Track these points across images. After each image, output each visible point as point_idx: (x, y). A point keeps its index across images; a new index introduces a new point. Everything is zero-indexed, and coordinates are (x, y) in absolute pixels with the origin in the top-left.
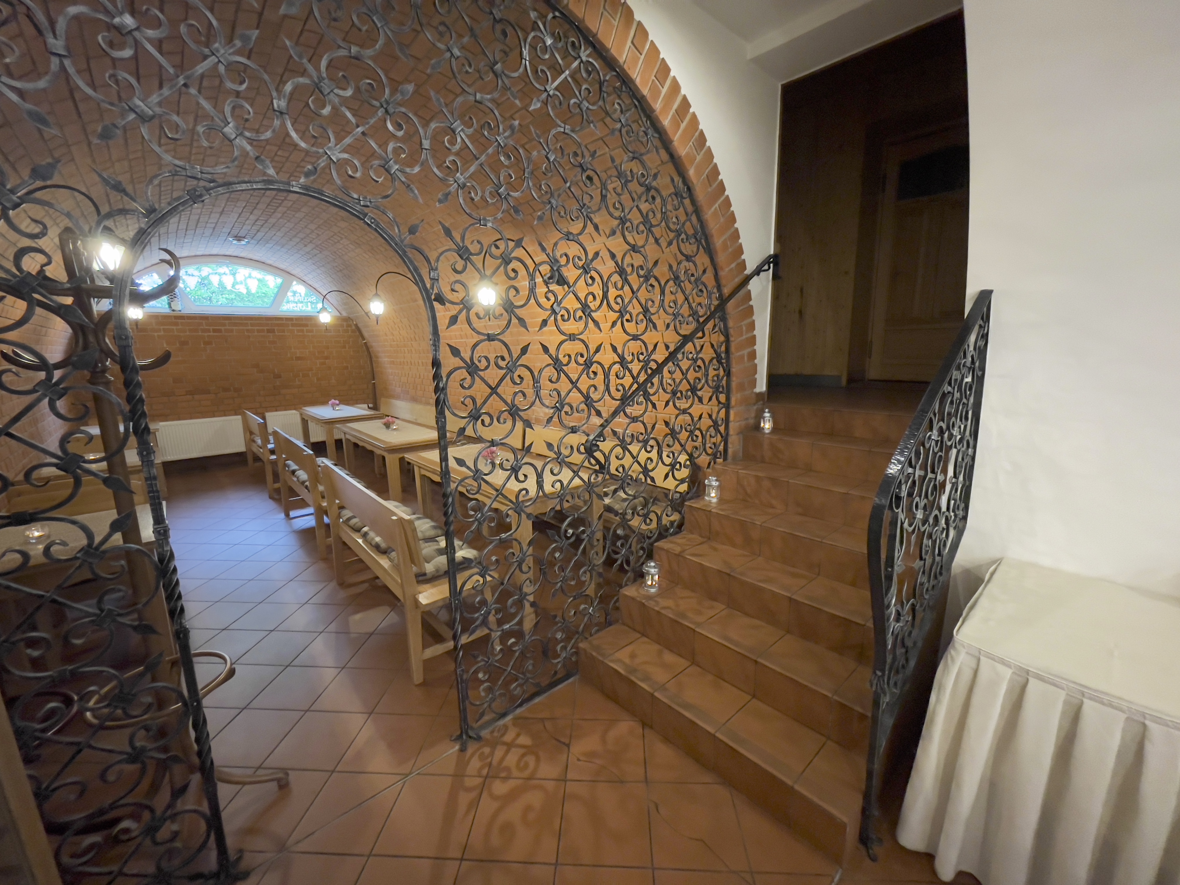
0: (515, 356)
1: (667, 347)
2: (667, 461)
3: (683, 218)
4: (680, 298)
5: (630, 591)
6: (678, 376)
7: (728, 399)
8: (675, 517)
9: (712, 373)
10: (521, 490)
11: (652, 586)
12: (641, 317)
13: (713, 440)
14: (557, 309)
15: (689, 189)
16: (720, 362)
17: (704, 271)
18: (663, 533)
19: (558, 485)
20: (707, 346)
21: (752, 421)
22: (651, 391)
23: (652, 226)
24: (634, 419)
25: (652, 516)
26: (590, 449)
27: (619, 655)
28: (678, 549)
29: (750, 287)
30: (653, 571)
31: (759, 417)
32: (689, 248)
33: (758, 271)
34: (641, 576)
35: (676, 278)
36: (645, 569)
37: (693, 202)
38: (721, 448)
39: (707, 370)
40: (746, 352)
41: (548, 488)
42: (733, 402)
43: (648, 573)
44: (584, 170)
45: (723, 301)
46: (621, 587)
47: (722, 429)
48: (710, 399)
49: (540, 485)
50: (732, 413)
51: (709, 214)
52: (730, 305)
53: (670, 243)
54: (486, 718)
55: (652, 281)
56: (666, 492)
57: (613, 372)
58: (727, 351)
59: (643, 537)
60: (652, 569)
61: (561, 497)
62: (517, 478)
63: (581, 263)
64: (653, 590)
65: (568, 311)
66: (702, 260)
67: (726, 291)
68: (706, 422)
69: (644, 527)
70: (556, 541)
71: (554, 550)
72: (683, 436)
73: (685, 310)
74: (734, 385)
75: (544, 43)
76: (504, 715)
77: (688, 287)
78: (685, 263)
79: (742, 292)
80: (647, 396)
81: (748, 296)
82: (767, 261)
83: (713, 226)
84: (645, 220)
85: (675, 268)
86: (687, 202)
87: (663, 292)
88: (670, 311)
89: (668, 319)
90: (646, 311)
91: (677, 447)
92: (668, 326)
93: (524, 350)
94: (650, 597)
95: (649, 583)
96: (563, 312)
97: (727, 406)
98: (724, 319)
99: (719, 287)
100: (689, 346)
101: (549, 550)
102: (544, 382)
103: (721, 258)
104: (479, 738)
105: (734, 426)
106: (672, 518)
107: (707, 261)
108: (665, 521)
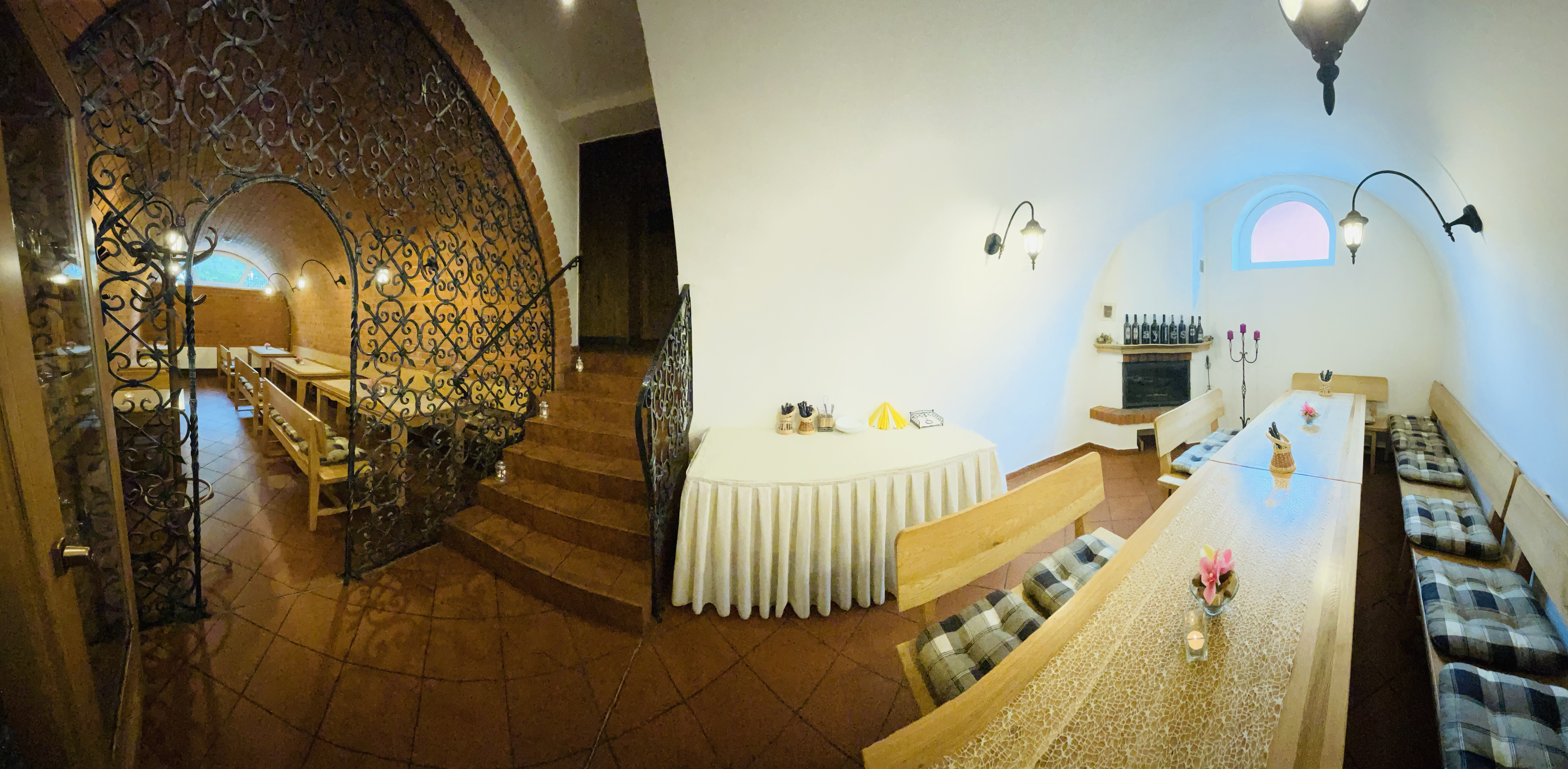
0: (406, 314)
1: (512, 313)
2: (513, 392)
3: (522, 224)
4: (521, 280)
5: (486, 482)
6: (520, 334)
7: (553, 350)
8: (519, 430)
9: (542, 332)
10: (403, 410)
11: (501, 478)
12: (494, 291)
13: (544, 377)
14: (437, 281)
15: (526, 204)
16: (547, 325)
17: (536, 263)
18: (509, 441)
19: (432, 408)
20: (539, 315)
21: (569, 365)
22: (501, 343)
23: (502, 227)
24: (490, 363)
25: (502, 430)
26: (457, 382)
27: (477, 527)
28: (520, 452)
29: (564, 277)
30: (502, 467)
31: (575, 362)
32: (527, 246)
33: (569, 266)
34: (493, 472)
35: (518, 266)
36: (497, 466)
37: (529, 214)
38: (550, 382)
39: (539, 330)
40: (564, 320)
41: (424, 409)
42: (557, 352)
43: (499, 470)
44: (458, 181)
45: (548, 284)
46: (480, 479)
47: (550, 370)
48: (542, 350)
49: (418, 406)
50: (556, 359)
51: (538, 225)
52: (553, 287)
53: (514, 241)
54: (365, 565)
55: (502, 266)
56: (512, 414)
57: (474, 329)
58: (552, 318)
59: (495, 444)
60: (501, 466)
61: (433, 415)
62: (402, 402)
63: (453, 249)
64: (502, 481)
65: (443, 283)
66: (534, 254)
67: (550, 277)
68: (539, 366)
69: (496, 438)
70: (427, 447)
71: (427, 452)
72: (524, 375)
73: (524, 289)
74: (557, 341)
75: (436, 81)
76: (380, 565)
77: (526, 272)
78: (524, 256)
79: (560, 279)
80: (498, 347)
81: (564, 283)
82: (574, 260)
83: (541, 232)
84: (498, 222)
85: (517, 258)
86: (525, 213)
87: (509, 274)
88: (515, 288)
89: (514, 294)
90: (497, 287)
91: (519, 383)
92: (513, 299)
93: (413, 309)
94: (500, 486)
95: (499, 476)
96: (441, 284)
97: (553, 354)
98: (549, 296)
99: (546, 274)
100: (527, 314)
101: (423, 453)
102: (425, 334)
103: (546, 254)
104: (359, 579)
105: (558, 369)
106: (516, 431)
107: (537, 256)
108: (511, 433)
